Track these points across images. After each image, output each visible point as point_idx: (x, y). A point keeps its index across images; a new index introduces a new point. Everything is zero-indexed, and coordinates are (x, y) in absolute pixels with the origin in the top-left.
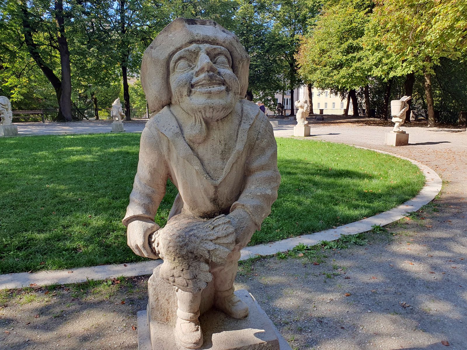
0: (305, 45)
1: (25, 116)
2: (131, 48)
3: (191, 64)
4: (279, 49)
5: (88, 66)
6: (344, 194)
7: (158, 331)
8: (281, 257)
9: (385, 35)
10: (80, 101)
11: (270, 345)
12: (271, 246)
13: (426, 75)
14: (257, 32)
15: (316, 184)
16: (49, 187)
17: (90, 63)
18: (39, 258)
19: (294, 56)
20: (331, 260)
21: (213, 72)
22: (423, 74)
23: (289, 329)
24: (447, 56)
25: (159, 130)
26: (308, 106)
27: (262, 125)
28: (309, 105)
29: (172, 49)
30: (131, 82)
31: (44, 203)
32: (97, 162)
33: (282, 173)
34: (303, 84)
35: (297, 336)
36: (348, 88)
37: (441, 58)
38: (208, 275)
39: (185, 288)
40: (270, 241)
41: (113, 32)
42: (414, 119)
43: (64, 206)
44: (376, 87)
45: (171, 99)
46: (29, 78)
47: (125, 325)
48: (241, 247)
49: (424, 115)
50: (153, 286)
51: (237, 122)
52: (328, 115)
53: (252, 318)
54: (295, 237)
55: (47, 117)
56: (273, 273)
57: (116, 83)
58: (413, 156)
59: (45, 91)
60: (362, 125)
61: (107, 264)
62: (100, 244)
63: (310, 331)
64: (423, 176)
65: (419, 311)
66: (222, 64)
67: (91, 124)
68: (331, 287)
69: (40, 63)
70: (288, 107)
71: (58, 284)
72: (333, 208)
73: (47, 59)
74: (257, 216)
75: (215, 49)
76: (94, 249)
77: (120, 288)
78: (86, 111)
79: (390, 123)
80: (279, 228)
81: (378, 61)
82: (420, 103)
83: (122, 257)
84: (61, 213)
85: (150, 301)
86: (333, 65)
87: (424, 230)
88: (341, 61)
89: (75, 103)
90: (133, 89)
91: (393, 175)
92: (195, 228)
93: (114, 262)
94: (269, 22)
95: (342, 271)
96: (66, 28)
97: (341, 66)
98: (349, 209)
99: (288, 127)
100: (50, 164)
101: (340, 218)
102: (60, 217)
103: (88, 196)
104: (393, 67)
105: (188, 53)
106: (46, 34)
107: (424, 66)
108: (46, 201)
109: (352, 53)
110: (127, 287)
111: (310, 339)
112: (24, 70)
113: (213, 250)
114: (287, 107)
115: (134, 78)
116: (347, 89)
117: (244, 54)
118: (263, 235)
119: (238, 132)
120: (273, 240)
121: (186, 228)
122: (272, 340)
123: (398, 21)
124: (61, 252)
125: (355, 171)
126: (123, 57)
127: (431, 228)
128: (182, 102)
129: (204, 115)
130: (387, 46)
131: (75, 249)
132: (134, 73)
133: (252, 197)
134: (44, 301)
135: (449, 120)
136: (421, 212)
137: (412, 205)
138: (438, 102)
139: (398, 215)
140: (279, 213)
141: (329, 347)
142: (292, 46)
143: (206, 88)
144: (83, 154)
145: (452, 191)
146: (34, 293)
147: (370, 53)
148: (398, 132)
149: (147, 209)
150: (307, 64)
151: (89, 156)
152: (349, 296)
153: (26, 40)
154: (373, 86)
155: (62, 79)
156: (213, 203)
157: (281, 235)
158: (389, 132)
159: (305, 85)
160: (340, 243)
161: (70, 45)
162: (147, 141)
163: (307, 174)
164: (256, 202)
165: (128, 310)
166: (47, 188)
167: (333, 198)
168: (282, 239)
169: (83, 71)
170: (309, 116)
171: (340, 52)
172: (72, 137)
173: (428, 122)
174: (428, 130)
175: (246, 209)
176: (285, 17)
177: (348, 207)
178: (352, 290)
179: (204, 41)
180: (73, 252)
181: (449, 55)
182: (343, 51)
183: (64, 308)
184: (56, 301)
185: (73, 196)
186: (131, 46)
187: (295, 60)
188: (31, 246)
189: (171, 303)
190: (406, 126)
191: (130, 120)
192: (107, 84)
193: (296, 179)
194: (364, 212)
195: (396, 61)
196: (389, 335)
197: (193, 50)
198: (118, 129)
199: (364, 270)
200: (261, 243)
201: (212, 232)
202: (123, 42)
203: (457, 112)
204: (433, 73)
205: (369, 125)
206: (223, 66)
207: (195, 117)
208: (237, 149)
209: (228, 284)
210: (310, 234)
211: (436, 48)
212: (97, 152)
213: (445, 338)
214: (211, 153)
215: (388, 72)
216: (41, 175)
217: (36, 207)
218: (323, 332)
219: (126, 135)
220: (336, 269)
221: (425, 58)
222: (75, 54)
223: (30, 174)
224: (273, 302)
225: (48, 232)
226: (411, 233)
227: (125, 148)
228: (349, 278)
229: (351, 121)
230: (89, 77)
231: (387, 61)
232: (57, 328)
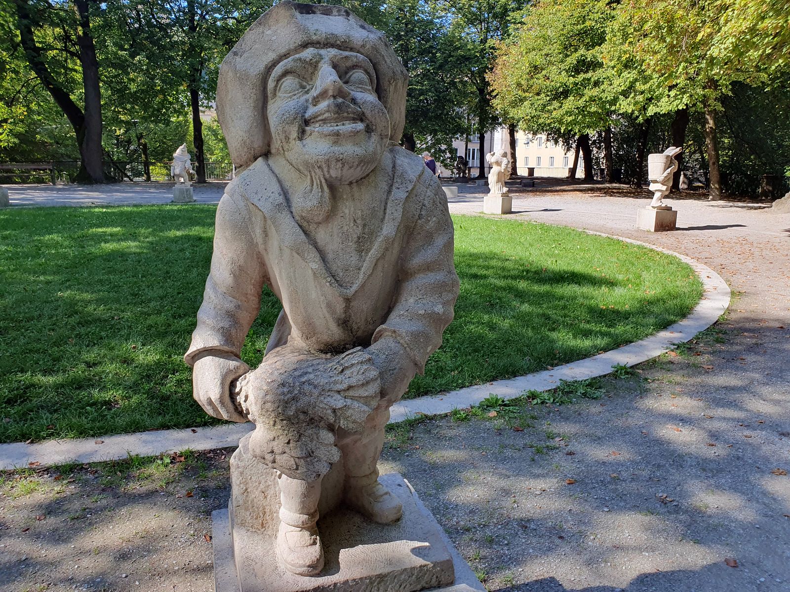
0: (504, 58)
1: (23, 172)
2: (206, 57)
3: (305, 83)
4: (461, 63)
5: (132, 87)
6: (566, 312)
7: (247, 545)
8: (461, 418)
9: (640, 41)
10: (117, 148)
11: (439, 569)
12: (442, 399)
13: (708, 111)
14: (423, 32)
15: (521, 295)
16: (63, 297)
17: (135, 82)
18: (44, 418)
19: (486, 76)
20: (543, 423)
21: (343, 98)
22: (703, 110)
23: (471, 539)
24: (744, 80)
25: (247, 200)
26: (509, 161)
27: (429, 193)
28: (511, 160)
29: (272, 56)
30: (207, 117)
31: (54, 324)
32: (146, 254)
33: (463, 275)
34: (500, 124)
35: (484, 552)
36: (577, 131)
37: (733, 84)
38: (332, 452)
39: (292, 472)
40: (441, 391)
41: (175, 29)
42: (686, 186)
43: (89, 329)
44: (623, 131)
45: (269, 146)
46: (28, 106)
47: (192, 532)
48: (390, 403)
49: (703, 179)
50: (238, 467)
51: (384, 186)
52: (542, 178)
53: (409, 523)
54: (484, 384)
55: (60, 175)
56: (445, 445)
57: (181, 118)
58: (683, 248)
59: (57, 130)
60: (599, 196)
61: (163, 429)
62: (151, 395)
63: (506, 542)
64: (699, 282)
65: (689, 509)
66: (360, 84)
67: (138, 189)
68: (543, 468)
69: (47, 81)
70: (475, 163)
71: (77, 462)
72: (547, 335)
73: (59, 74)
74: (418, 350)
75: (346, 57)
76: (141, 403)
77: (185, 469)
78: (128, 167)
79: (645, 192)
80: (457, 369)
81: (629, 88)
82: (697, 160)
83: (188, 417)
84: (83, 342)
85: (234, 494)
86: (551, 91)
87: (700, 373)
88: (565, 85)
89: (109, 151)
90: (210, 128)
91: (649, 281)
92: (310, 370)
93: (175, 426)
94: (444, 16)
95: (561, 442)
96: (92, 20)
97: (566, 93)
98: (575, 337)
99: (475, 198)
100: (65, 257)
101: (559, 353)
102: (81, 349)
103: (131, 312)
104: (654, 97)
105: (299, 64)
106: (57, 30)
107: (704, 96)
108: (57, 320)
109: (584, 73)
110: (197, 467)
111: (507, 556)
112: (19, 92)
113: (341, 408)
114: (473, 163)
115: (212, 109)
116: (575, 133)
117: (399, 68)
118: (429, 380)
119: (386, 204)
120: (446, 390)
121: (295, 370)
122: (442, 560)
123: (663, 17)
124: (83, 408)
125: (586, 272)
126: (192, 73)
127: (711, 370)
128: (288, 150)
129: (326, 173)
130: (644, 61)
131: (108, 404)
132: (211, 102)
133: (409, 318)
134: (54, 492)
135: (743, 189)
136: (694, 342)
137: (681, 332)
138: (727, 157)
139: (656, 349)
140: (456, 343)
141: (538, 570)
142: (483, 58)
143: (331, 126)
144: (122, 240)
145: (747, 308)
146: (35, 478)
147: (616, 73)
148: (660, 208)
149: (227, 336)
150: (507, 91)
151: (132, 244)
152: (572, 483)
153: (23, 41)
154: (618, 130)
155: (86, 110)
156: (343, 327)
157: (460, 381)
158: (644, 207)
159: (504, 126)
160: (558, 395)
161: (100, 50)
162: (228, 219)
163: (505, 277)
164: (416, 326)
165: (199, 507)
166: (60, 297)
167: (548, 318)
168: (462, 388)
169: (122, 96)
170: (510, 179)
171: (564, 70)
172: (104, 210)
173: (709, 192)
174: (709, 206)
175: (398, 338)
176: (472, 8)
177: (573, 335)
178: (578, 475)
179: (328, 43)
180: (104, 407)
181: (748, 78)
182: (569, 68)
183: (88, 502)
184: (74, 491)
185: (105, 311)
186: (205, 54)
187: (488, 84)
188: (31, 397)
189: (269, 497)
190: (672, 198)
191: (205, 182)
192: (165, 120)
193: (485, 286)
194: (600, 342)
195: (659, 86)
196: (639, 549)
197: (308, 60)
198: (184, 197)
199: (598, 440)
200: (426, 393)
201: (340, 378)
202: (192, 47)
203: (758, 176)
204: (720, 108)
205: (611, 196)
206: (360, 87)
207: (311, 176)
208: (384, 234)
209: (369, 465)
210: (509, 378)
211: (726, 66)
212: (146, 238)
213: (730, 555)
214: (340, 240)
215: (644, 106)
216: (50, 275)
217: (40, 331)
218: (528, 544)
219: (198, 208)
220: (552, 439)
221: (707, 82)
222: (108, 66)
223: (29, 274)
224: (445, 494)
225: (61, 374)
226: (679, 379)
227: (196, 231)
228: (574, 454)
229: (581, 188)
230: (133, 107)
231: (643, 88)
232: (75, 538)
